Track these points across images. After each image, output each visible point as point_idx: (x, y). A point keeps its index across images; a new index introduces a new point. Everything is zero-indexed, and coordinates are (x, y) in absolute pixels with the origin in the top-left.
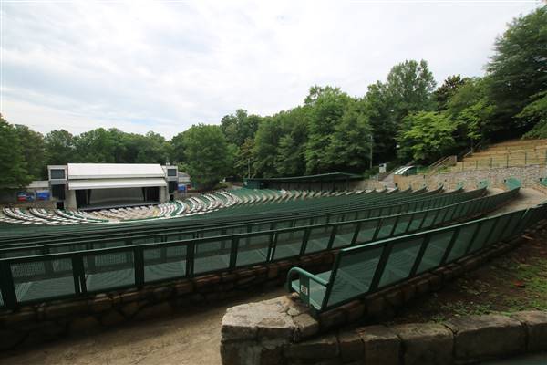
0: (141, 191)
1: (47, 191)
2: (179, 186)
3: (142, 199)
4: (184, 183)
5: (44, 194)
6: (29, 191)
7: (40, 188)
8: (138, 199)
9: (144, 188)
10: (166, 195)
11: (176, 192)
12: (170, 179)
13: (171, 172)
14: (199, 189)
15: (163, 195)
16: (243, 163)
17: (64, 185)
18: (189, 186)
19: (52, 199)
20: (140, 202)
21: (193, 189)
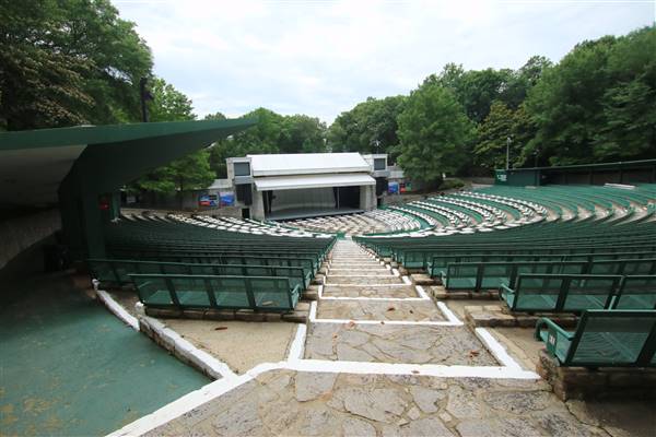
0: (331, 193)
1: (231, 193)
2: (390, 184)
3: (333, 205)
4: (396, 180)
5: (228, 197)
6: (211, 193)
7: (223, 190)
8: (325, 205)
9: (335, 188)
10: (372, 197)
11: (385, 194)
12: (378, 173)
13: (378, 164)
14: (415, 189)
15: (368, 199)
16: (492, 145)
17: (250, 185)
18: (402, 185)
19: (237, 204)
20: (328, 209)
21: (408, 189)
